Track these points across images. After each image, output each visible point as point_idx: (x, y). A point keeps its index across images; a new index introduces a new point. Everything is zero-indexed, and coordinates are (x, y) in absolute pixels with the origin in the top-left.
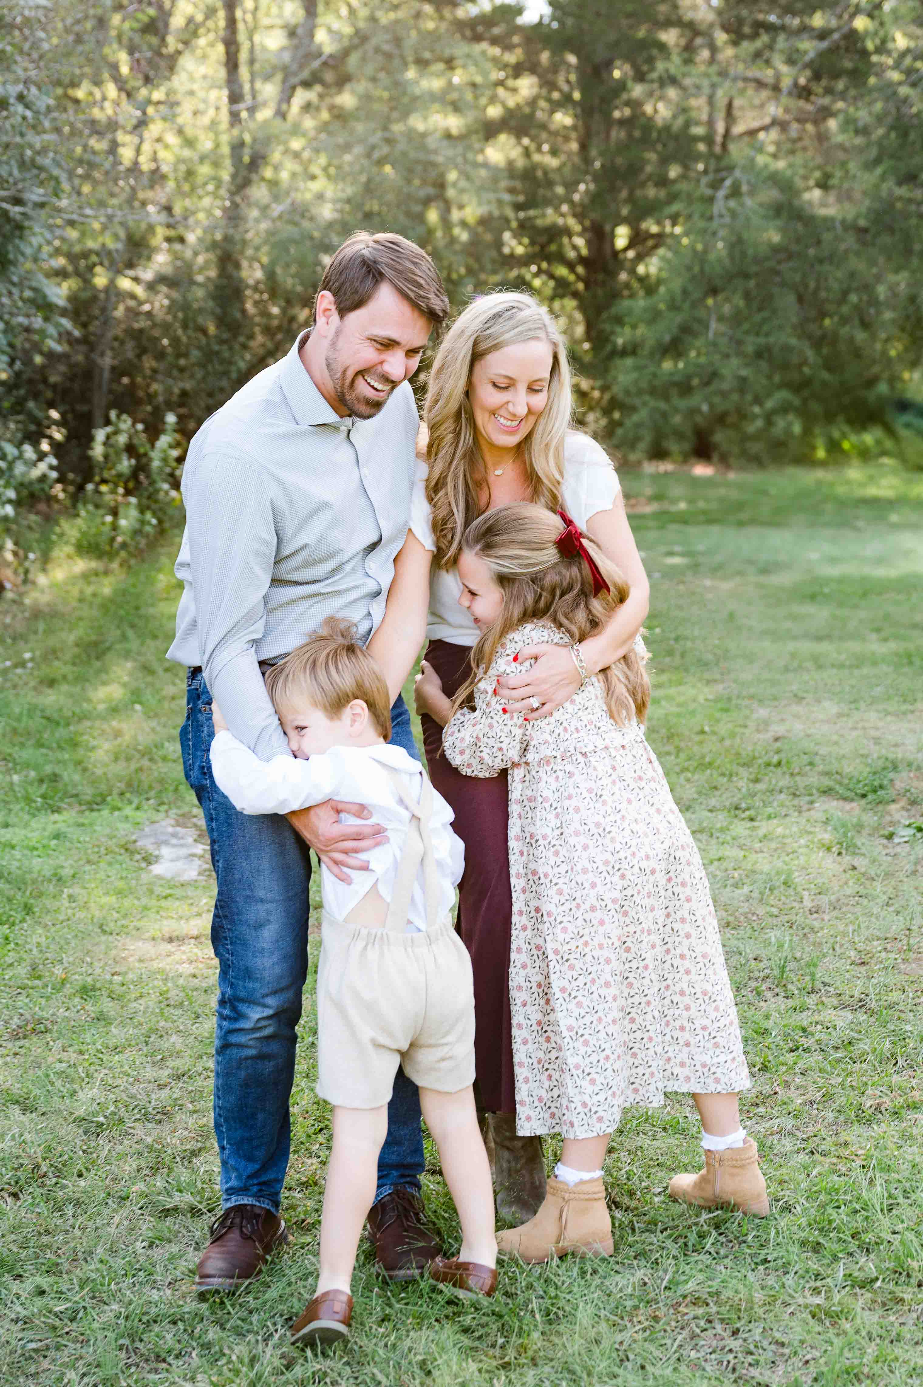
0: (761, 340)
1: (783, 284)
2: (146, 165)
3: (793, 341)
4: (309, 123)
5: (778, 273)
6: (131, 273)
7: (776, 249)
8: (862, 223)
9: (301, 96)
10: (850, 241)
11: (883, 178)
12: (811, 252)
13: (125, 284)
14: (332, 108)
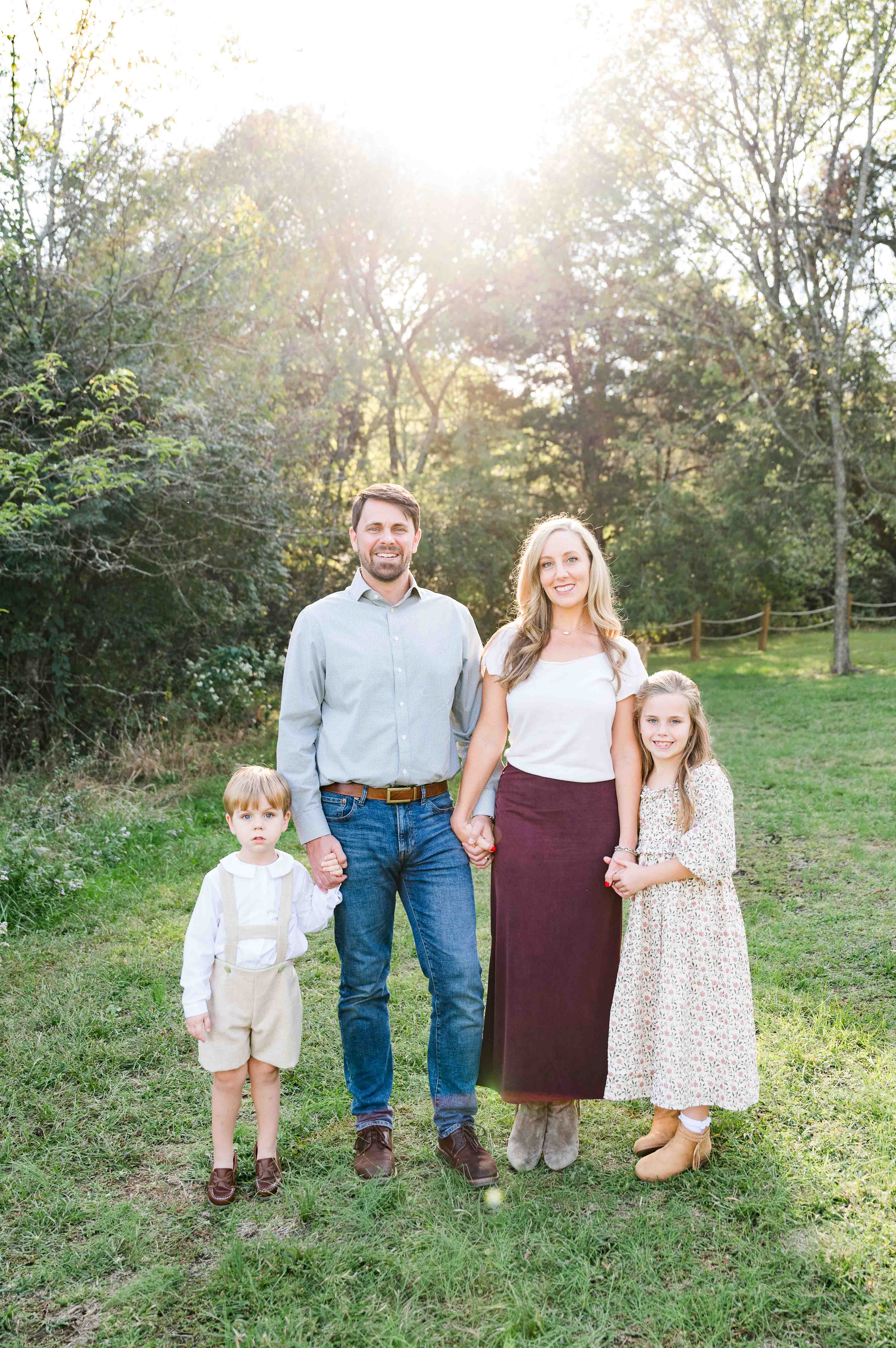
0: (669, 589)
1: (682, 558)
2: (345, 499)
3: (686, 590)
4: (435, 473)
5: (678, 552)
6: (336, 557)
7: (678, 539)
8: (725, 524)
9: (432, 459)
10: (718, 535)
11: (734, 501)
12: (697, 541)
13: (332, 563)
14: (449, 465)
